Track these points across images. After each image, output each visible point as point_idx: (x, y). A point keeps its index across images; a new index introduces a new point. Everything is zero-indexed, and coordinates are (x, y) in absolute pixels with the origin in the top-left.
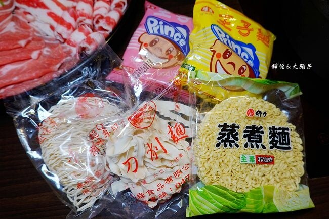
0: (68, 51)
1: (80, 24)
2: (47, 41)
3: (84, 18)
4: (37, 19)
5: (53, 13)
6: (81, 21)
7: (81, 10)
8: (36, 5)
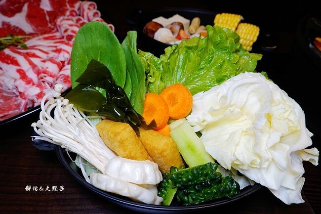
0: (18, 104)
1: (41, 80)
2: (5, 94)
3: (46, 75)
4: (5, 74)
5: (22, 70)
6: (42, 78)
7: (45, 69)
8: (9, 62)
